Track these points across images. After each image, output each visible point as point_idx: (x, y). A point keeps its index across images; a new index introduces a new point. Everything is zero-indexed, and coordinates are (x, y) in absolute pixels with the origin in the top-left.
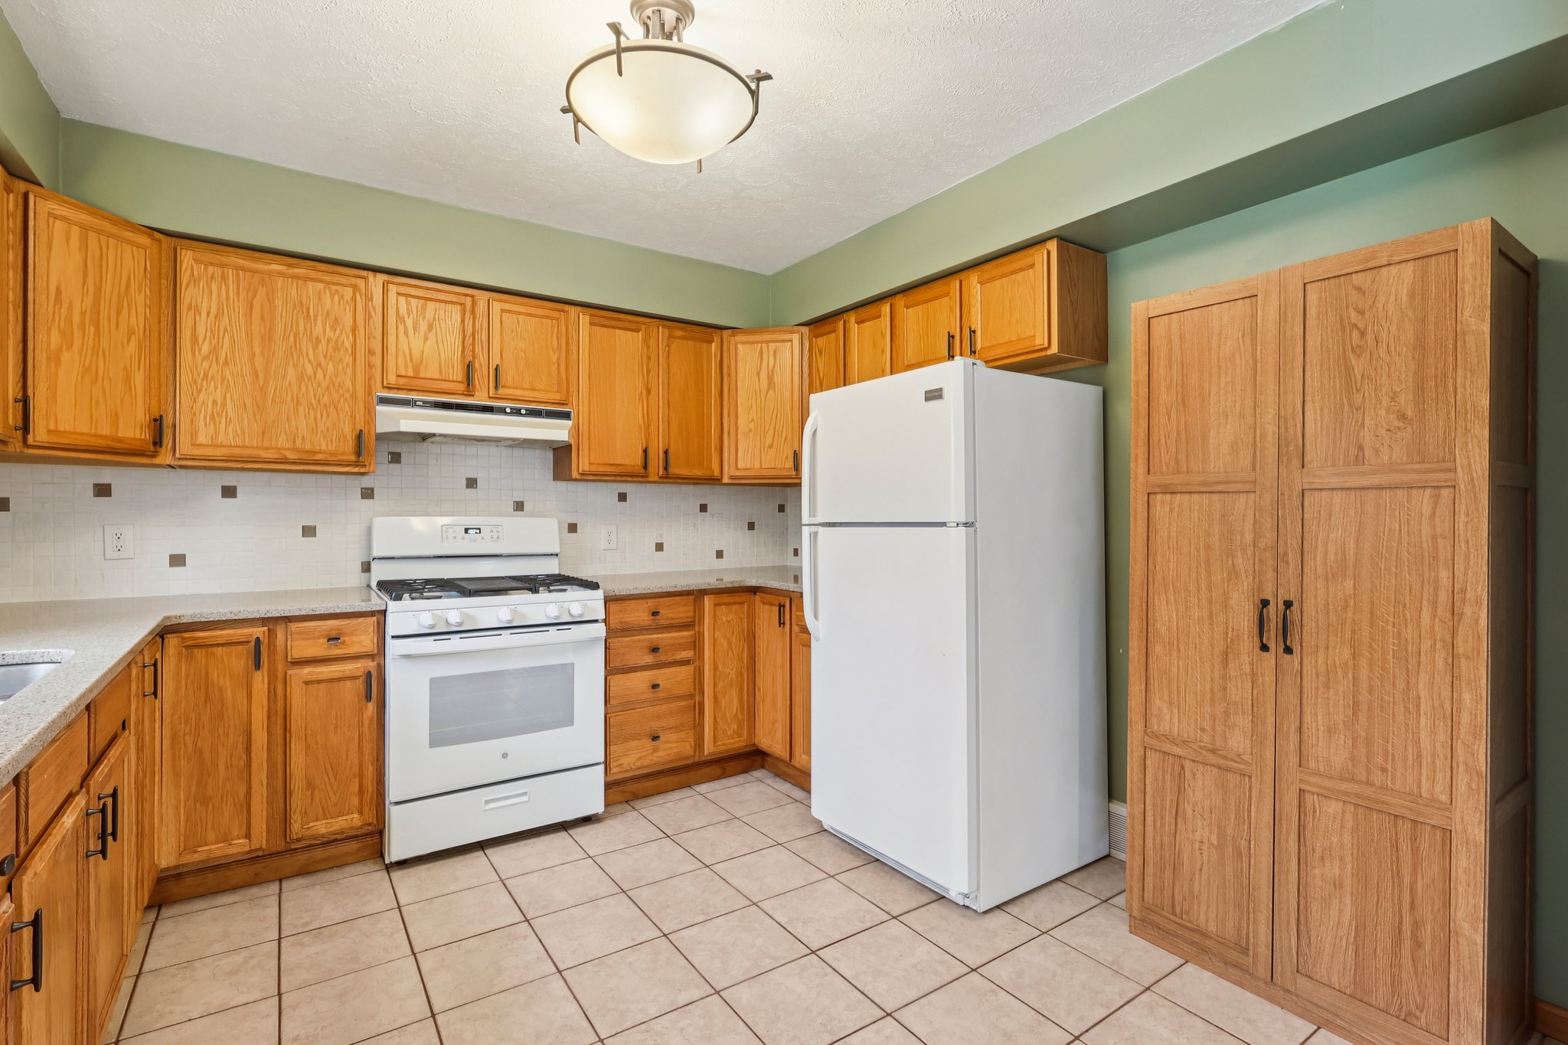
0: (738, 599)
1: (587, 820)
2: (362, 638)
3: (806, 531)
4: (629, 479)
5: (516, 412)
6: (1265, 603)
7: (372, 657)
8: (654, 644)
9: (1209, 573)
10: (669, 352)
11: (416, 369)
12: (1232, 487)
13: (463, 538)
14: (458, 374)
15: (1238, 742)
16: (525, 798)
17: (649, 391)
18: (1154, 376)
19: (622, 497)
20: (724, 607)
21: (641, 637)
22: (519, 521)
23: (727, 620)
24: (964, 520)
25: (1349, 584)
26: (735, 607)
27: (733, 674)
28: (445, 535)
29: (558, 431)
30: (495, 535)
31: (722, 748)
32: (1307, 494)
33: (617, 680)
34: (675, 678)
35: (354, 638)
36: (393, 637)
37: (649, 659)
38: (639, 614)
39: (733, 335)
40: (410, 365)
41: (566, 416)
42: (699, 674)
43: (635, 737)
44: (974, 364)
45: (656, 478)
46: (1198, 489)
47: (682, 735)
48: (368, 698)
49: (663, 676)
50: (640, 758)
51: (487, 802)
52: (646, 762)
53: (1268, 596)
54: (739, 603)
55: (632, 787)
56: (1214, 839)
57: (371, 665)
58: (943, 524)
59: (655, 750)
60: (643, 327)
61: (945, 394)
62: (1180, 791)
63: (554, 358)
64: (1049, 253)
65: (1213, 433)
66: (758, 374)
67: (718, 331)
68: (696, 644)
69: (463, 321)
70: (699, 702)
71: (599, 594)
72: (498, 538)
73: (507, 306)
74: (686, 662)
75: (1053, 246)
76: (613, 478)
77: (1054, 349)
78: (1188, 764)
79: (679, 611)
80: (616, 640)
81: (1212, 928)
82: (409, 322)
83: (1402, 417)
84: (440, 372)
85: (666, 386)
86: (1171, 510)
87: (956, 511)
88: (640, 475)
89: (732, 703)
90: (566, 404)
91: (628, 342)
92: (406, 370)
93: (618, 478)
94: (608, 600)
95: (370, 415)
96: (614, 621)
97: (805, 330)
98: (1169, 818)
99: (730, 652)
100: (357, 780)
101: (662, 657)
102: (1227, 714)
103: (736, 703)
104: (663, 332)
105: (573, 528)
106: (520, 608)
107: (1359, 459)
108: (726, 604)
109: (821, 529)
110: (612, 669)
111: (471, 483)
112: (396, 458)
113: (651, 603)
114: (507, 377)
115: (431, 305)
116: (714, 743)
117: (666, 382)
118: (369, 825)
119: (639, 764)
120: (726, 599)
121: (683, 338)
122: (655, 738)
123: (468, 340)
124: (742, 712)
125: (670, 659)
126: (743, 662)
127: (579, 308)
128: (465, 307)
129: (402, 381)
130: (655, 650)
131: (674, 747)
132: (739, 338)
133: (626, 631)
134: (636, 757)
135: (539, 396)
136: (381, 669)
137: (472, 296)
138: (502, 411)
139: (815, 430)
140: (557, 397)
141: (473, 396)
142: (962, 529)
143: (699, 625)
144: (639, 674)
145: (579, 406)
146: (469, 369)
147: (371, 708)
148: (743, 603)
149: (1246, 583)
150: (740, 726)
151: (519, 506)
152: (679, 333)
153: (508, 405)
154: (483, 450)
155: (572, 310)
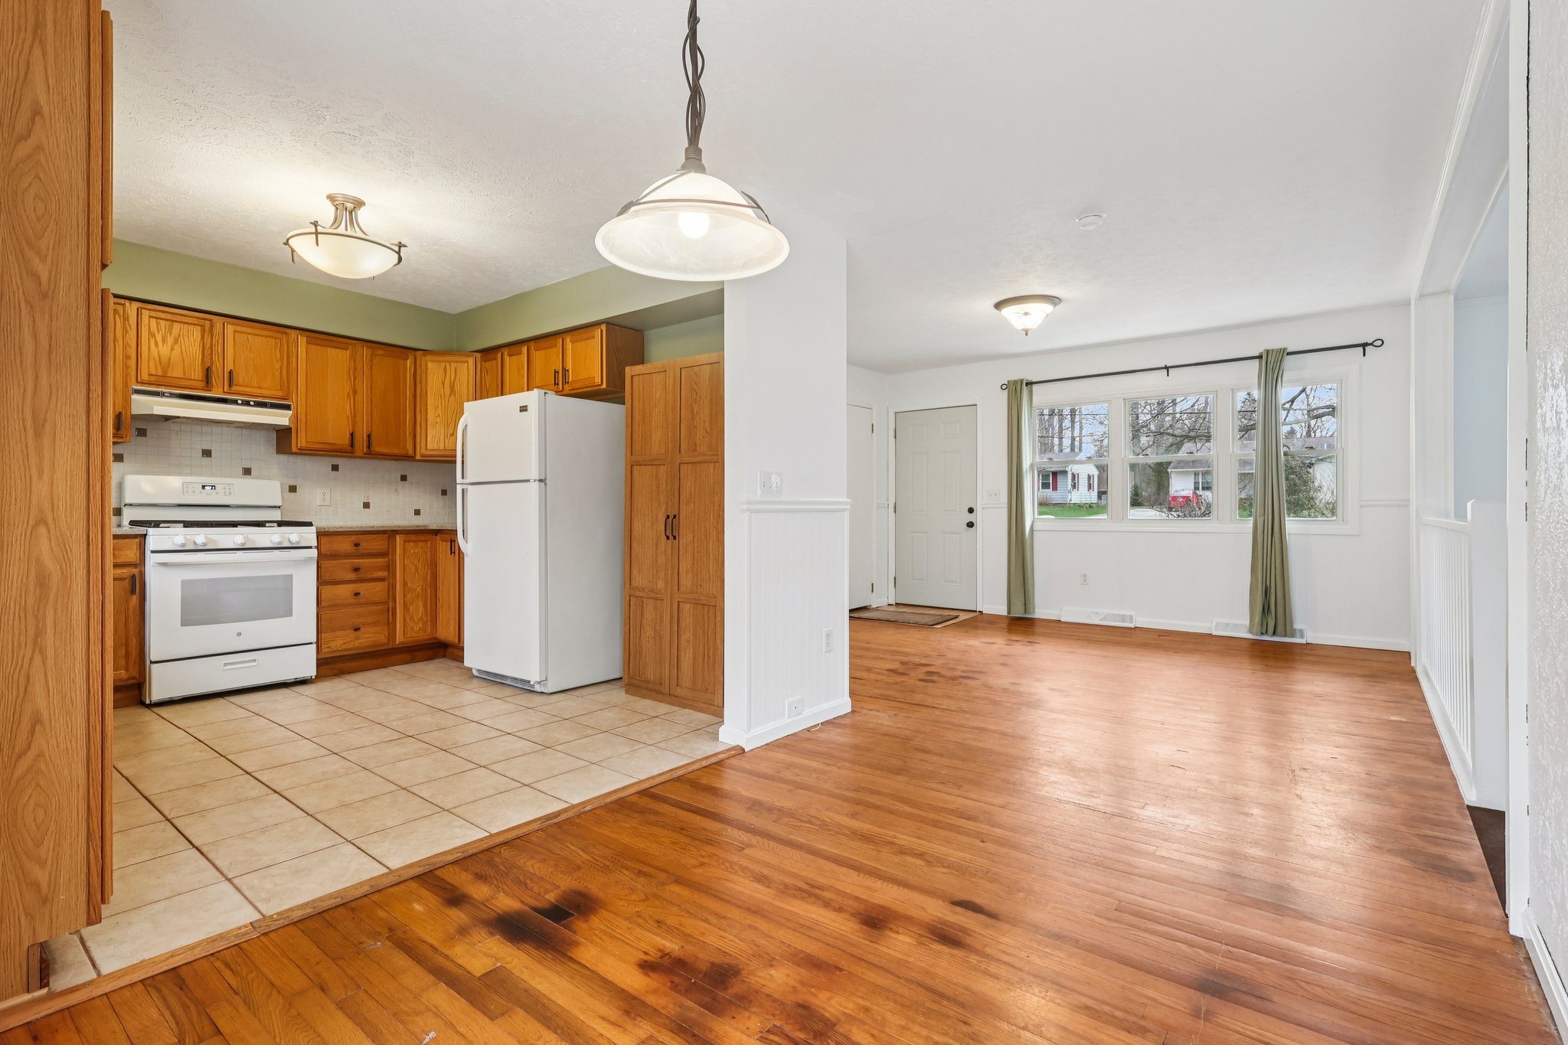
0: (422, 538)
1: (303, 682)
2: (128, 552)
3: (459, 488)
4: (339, 454)
5: (247, 403)
6: (668, 517)
7: (135, 565)
8: (356, 566)
9: (652, 504)
10: (371, 365)
11: (165, 370)
12: (658, 462)
13: (201, 492)
14: (198, 374)
15: (660, 585)
16: (255, 664)
17: (355, 392)
18: (634, 405)
19: (335, 468)
20: (412, 543)
21: (346, 561)
22: (247, 481)
23: (414, 553)
24: (537, 478)
25: (692, 505)
26: (420, 544)
27: (419, 589)
28: (185, 491)
29: (282, 418)
30: (227, 492)
31: (410, 639)
32: (681, 465)
33: (325, 589)
34: (373, 591)
35: (122, 552)
36: (152, 552)
37: (352, 576)
38: (346, 546)
39: (424, 355)
40: (159, 367)
41: (288, 407)
42: (392, 588)
43: (342, 629)
44: (545, 393)
45: (361, 454)
46: (647, 463)
47: (378, 629)
48: (133, 592)
49: (363, 588)
50: (345, 643)
51: (225, 665)
52: (350, 646)
53: (669, 514)
54: (424, 541)
55: (339, 666)
56: (653, 634)
57: (135, 571)
58: (528, 481)
59: (357, 638)
60: (351, 347)
61: (529, 409)
62: (642, 613)
63: (277, 366)
64: (602, 331)
65: (653, 436)
66: (443, 384)
67: (413, 352)
68: (390, 567)
69: (203, 337)
70: (392, 607)
71: (313, 529)
72: (230, 493)
73: (239, 328)
74: (382, 580)
75: (604, 327)
76: (326, 453)
77: (604, 386)
78: (645, 600)
79: (378, 545)
80: (326, 562)
81: (652, 678)
82: (159, 338)
83: (706, 432)
84: (184, 372)
85: (369, 389)
86: (640, 474)
87: (534, 474)
88: (348, 451)
89: (418, 609)
90: (287, 399)
91: (338, 357)
92: (156, 369)
93: (330, 453)
94: (321, 534)
95: (127, 402)
96: (324, 550)
97: (478, 355)
98: (638, 628)
99: (417, 574)
100: (124, 648)
101: (363, 575)
102: (657, 572)
103: (421, 609)
104: (366, 351)
105: (293, 489)
106: (250, 536)
107: (695, 450)
108: (414, 541)
109: (470, 487)
110: (322, 581)
111: (207, 453)
112: (142, 433)
113: (353, 538)
114: (240, 377)
115: (176, 326)
116: (404, 635)
117: (369, 387)
118: (133, 678)
119: (344, 647)
120: (413, 537)
121: (383, 355)
122: (357, 629)
123: (207, 351)
124: (426, 615)
125: (370, 576)
126: (427, 582)
127: (298, 331)
128: (204, 328)
129: (153, 379)
130: (356, 570)
131: (371, 637)
132: (428, 357)
133: (335, 556)
134: (343, 642)
135: (265, 392)
136: (142, 574)
137: (210, 320)
138: (235, 402)
139: (466, 425)
140: (280, 394)
141: (210, 391)
142: (537, 483)
143: (392, 555)
144: (344, 586)
145: (298, 399)
146: (208, 373)
147: (135, 599)
148: (427, 541)
149: (663, 507)
150: (425, 623)
151: (247, 472)
152: (381, 352)
153: (240, 399)
154: (216, 429)
155: (293, 333)
